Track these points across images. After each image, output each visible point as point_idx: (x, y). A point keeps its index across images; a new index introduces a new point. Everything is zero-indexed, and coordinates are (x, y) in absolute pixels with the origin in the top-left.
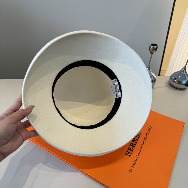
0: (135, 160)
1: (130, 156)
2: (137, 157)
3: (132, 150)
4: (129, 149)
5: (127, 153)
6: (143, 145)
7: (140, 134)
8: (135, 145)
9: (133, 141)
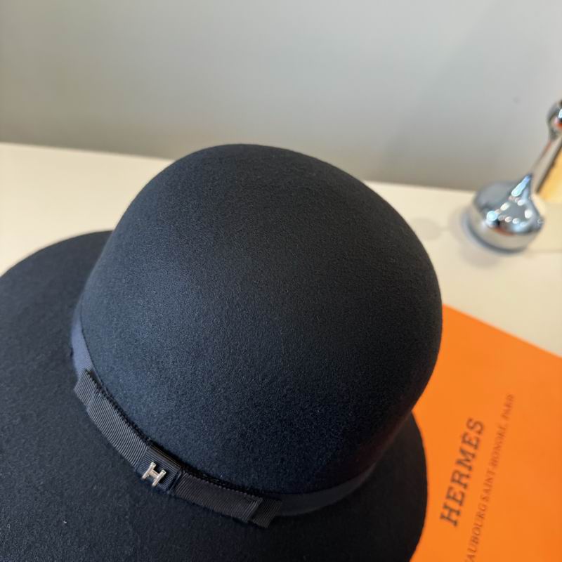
0: (475, 540)
1: (455, 523)
2: (478, 527)
3: (459, 497)
4: (452, 494)
5: (446, 513)
6: (494, 474)
7: (479, 432)
8: (468, 476)
9: (459, 462)
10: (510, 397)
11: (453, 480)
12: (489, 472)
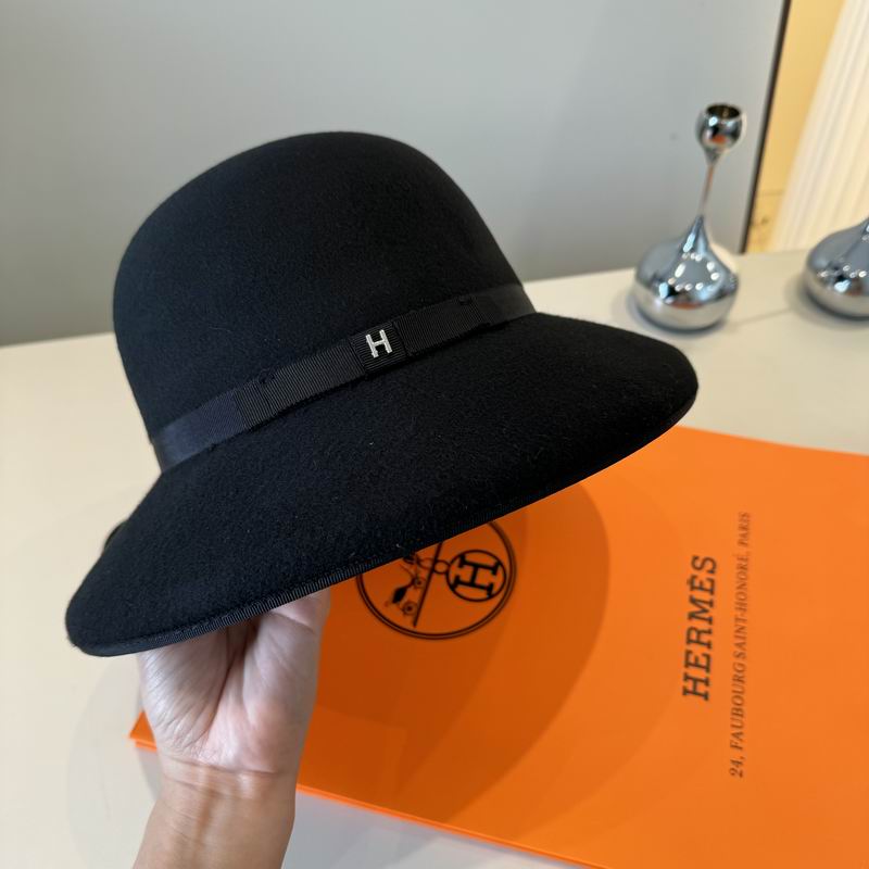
0: (738, 712)
1: (706, 696)
2: (738, 695)
3: (703, 662)
4: (692, 660)
5: (689, 685)
6: (744, 621)
7: (712, 572)
8: (709, 632)
9: (692, 616)
10: (745, 516)
11: (689, 641)
12: (737, 619)
